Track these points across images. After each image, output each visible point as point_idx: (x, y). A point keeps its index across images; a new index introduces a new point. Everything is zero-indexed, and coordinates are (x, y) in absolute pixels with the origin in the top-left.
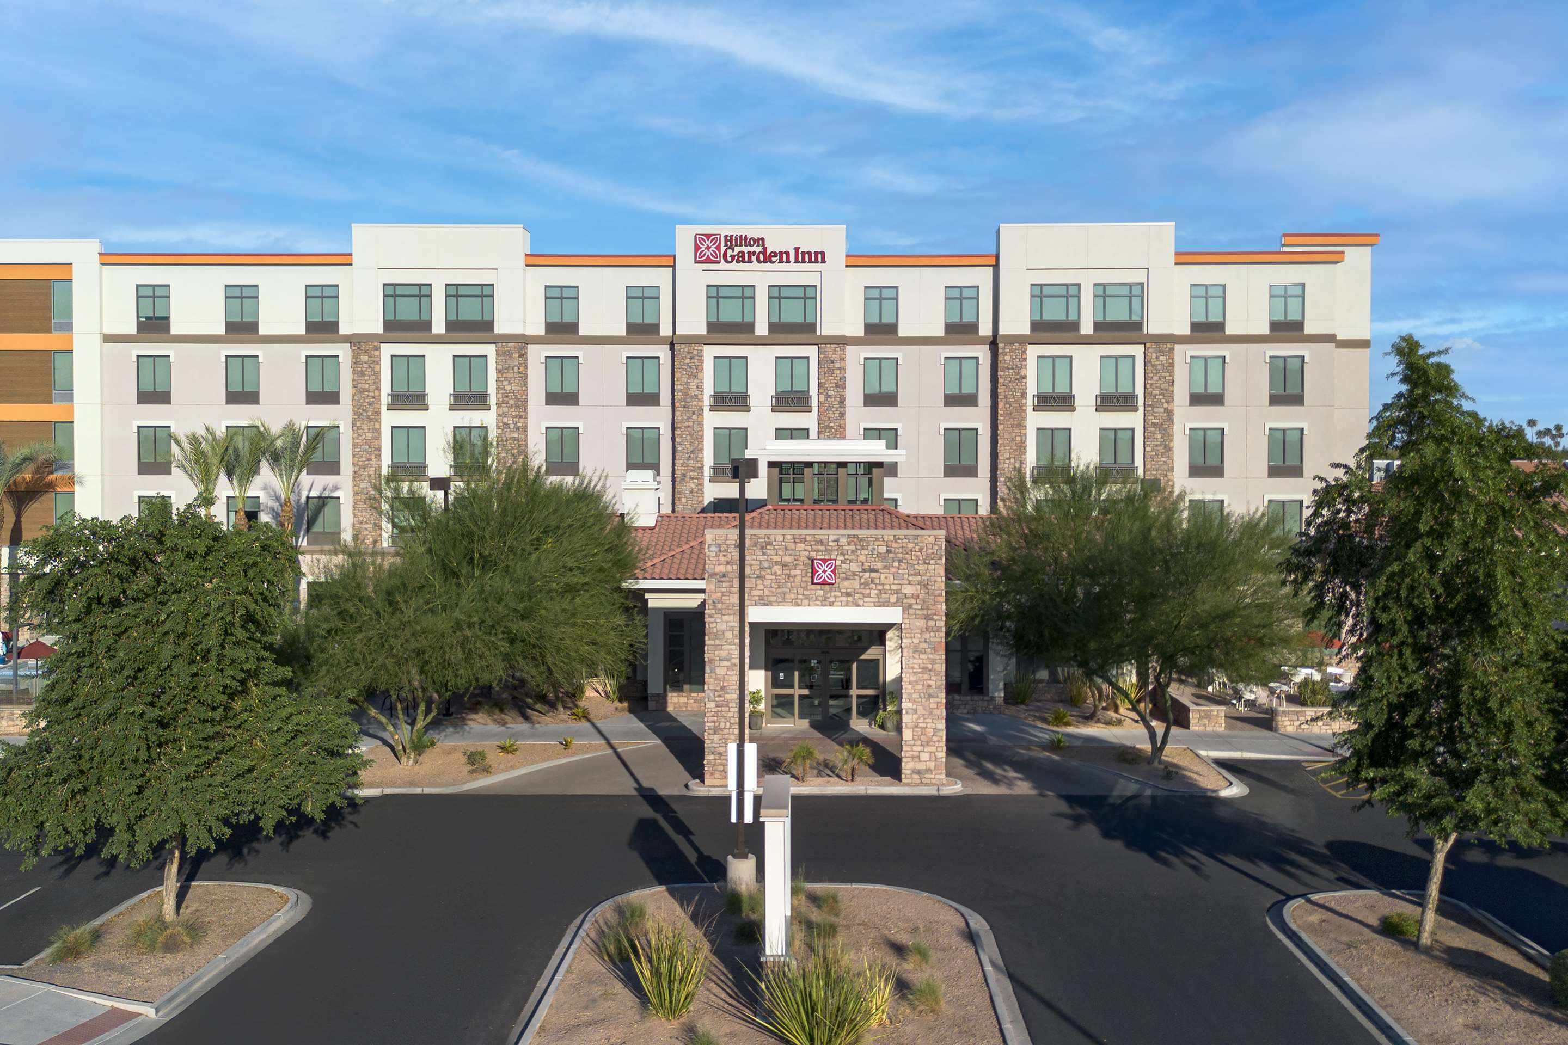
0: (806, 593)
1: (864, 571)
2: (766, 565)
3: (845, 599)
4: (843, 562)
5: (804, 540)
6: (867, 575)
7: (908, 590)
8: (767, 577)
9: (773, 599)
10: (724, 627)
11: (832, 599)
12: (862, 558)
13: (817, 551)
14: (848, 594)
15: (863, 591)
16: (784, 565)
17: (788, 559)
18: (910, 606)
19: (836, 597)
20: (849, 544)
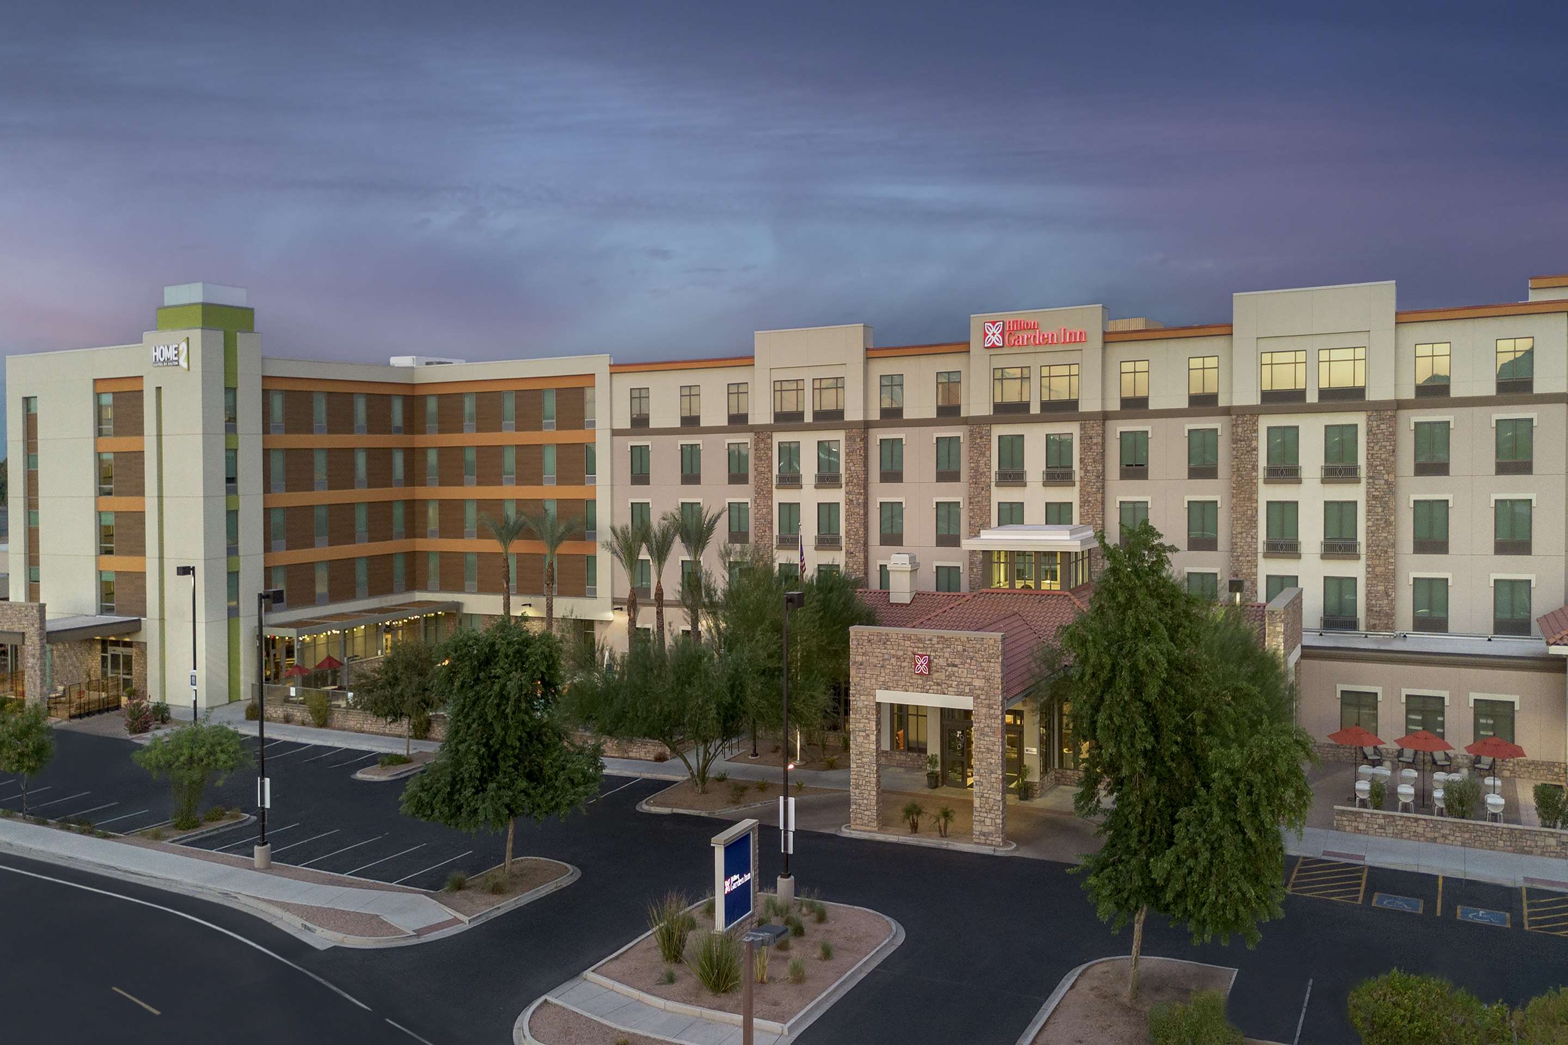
0: (911, 681)
1: (948, 665)
2: (886, 657)
3: (936, 687)
4: (935, 658)
5: (910, 639)
6: (950, 669)
7: (977, 683)
8: (888, 667)
9: (890, 684)
10: (861, 705)
11: (928, 687)
12: (947, 655)
13: (918, 648)
14: (938, 684)
15: (947, 682)
16: (898, 658)
17: (901, 653)
18: (978, 697)
19: (930, 686)
20: (938, 643)
